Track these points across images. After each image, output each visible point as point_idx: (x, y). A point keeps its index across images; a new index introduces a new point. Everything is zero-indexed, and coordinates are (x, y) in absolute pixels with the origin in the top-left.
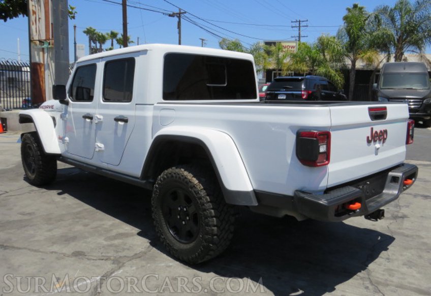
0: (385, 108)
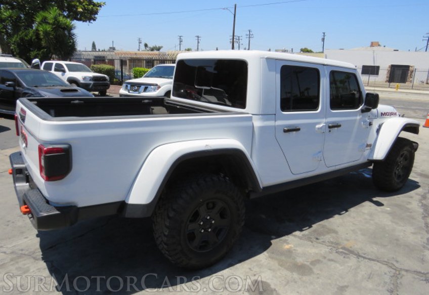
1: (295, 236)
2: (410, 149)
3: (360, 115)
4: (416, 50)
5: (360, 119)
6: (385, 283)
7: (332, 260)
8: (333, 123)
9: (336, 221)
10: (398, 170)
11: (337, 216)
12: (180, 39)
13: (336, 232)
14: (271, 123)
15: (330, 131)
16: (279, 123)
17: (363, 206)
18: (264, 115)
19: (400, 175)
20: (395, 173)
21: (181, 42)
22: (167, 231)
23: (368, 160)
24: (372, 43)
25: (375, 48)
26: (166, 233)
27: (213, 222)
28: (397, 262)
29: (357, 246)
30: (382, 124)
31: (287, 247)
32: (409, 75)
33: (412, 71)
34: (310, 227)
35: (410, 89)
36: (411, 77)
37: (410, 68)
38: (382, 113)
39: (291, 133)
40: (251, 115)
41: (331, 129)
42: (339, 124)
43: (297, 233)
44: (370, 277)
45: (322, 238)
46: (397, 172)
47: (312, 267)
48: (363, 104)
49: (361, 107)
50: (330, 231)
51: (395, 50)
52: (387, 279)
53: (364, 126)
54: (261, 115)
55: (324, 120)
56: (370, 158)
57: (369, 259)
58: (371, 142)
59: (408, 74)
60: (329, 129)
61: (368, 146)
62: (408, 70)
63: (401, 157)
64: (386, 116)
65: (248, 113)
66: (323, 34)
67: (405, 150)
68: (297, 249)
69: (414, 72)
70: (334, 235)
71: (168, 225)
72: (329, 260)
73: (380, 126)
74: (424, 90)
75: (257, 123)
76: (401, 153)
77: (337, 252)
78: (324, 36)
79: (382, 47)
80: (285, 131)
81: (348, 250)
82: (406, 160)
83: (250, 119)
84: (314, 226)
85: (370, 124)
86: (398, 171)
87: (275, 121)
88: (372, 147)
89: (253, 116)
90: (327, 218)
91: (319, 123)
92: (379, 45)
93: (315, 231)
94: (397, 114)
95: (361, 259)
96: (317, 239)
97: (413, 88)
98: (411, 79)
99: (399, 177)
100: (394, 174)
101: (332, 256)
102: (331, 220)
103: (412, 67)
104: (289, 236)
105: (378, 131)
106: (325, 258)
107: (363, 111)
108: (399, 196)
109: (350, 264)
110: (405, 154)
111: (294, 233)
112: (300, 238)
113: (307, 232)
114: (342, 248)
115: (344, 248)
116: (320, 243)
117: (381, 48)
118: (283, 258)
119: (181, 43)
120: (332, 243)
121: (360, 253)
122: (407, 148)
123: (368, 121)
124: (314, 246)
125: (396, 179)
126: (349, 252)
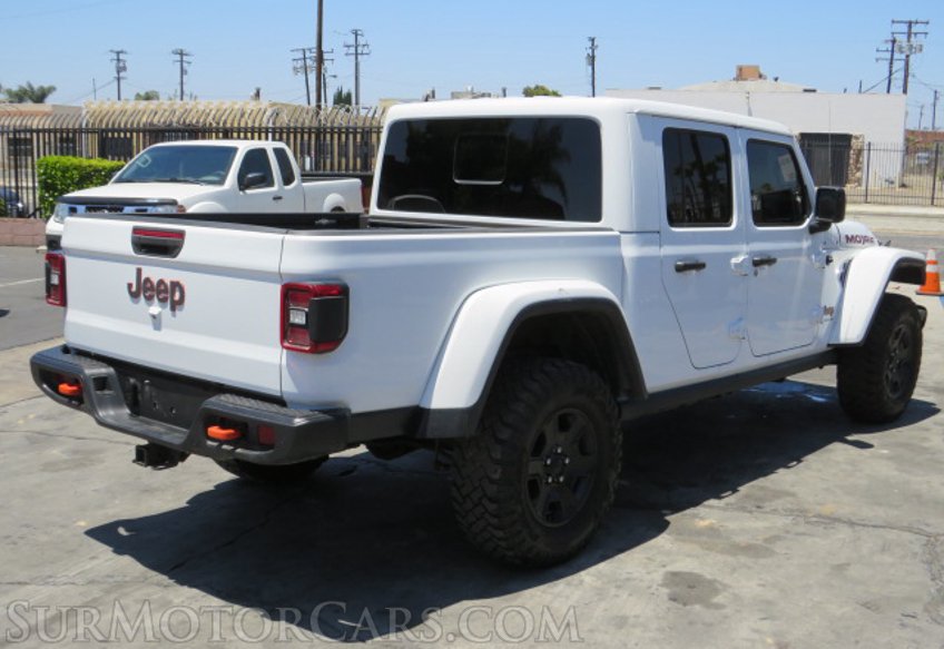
0: (181, 235)
1: (711, 507)
2: (911, 319)
3: (807, 240)
4: (860, 91)
5: (809, 248)
6: (916, 554)
7: (804, 534)
8: (760, 253)
9: (782, 478)
10: (892, 370)
11: (781, 471)
12: (118, 60)
13: (793, 495)
14: (652, 251)
15: (756, 274)
16: (669, 250)
17: (831, 451)
18: (643, 234)
19: (896, 383)
20: (887, 377)
21: (120, 70)
22: (499, 471)
23: (829, 345)
24: (740, 69)
25: (750, 85)
26: (496, 476)
27: (567, 461)
28: (927, 525)
29: (844, 511)
30: (850, 261)
31: (703, 524)
32: (851, 161)
33: (860, 152)
34: (735, 491)
35: (860, 203)
36: (858, 169)
37: (853, 141)
38: (847, 237)
39: (688, 272)
40: (617, 233)
41: (758, 268)
42: (772, 257)
43: (712, 502)
44: (883, 550)
45: (768, 506)
46: (890, 376)
47: (768, 546)
48: (812, 215)
49: (808, 221)
50: (778, 494)
51: (806, 91)
52: (917, 548)
53: (818, 264)
54: (637, 232)
55: (745, 248)
56: (833, 342)
57: (874, 526)
58: (831, 302)
59: (849, 157)
60: (754, 268)
61: (828, 311)
62: (849, 147)
63: (896, 338)
64: (856, 245)
65: (611, 230)
66: (590, 44)
67: (902, 323)
68: (726, 524)
69: (865, 153)
70: (789, 499)
71: (499, 456)
72: (798, 534)
73: (846, 267)
74: (897, 204)
75: (629, 250)
76: (896, 329)
77: (807, 523)
78: (593, 48)
79: (770, 80)
80: (679, 269)
81: (829, 518)
82: (905, 347)
83: (616, 241)
84: (743, 489)
85: (829, 261)
86: (891, 373)
87: (660, 246)
88: (834, 313)
89: (623, 236)
90: (765, 475)
91: (736, 254)
92: (760, 76)
93: (747, 496)
94: (876, 240)
95: (857, 528)
96: (759, 507)
97: (869, 198)
98: (858, 174)
99: (895, 387)
100: (884, 378)
101: (801, 529)
102: (772, 477)
103: (857, 138)
104: (698, 508)
105: (843, 278)
106: (788, 532)
107: (813, 230)
108: (900, 429)
109: (841, 536)
110: (902, 332)
111: (706, 503)
112: (724, 509)
113: (730, 499)
114: (814, 516)
115: (819, 516)
116: (767, 513)
117: (768, 84)
118: (704, 539)
119: (122, 74)
120: (792, 511)
121: (854, 519)
122: (905, 317)
123: (824, 251)
124: (756, 518)
125: (888, 390)
126: (832, 521)
